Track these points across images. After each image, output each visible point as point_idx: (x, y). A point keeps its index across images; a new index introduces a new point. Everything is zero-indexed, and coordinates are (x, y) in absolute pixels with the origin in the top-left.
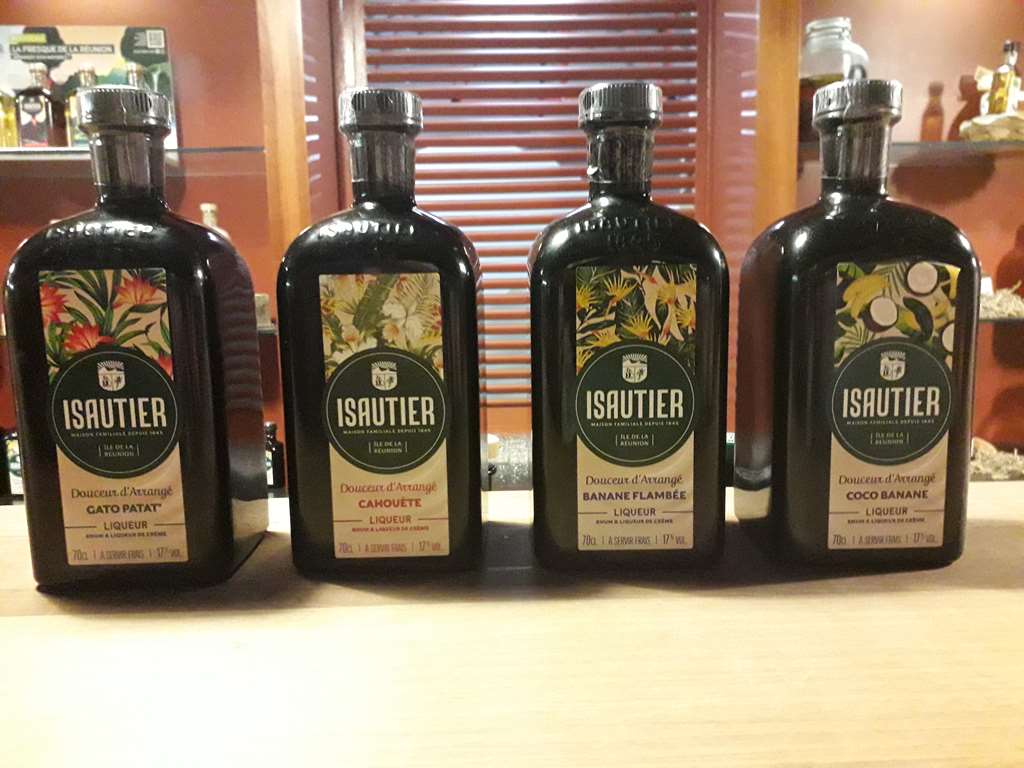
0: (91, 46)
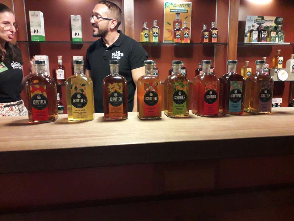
0: (269, 20)
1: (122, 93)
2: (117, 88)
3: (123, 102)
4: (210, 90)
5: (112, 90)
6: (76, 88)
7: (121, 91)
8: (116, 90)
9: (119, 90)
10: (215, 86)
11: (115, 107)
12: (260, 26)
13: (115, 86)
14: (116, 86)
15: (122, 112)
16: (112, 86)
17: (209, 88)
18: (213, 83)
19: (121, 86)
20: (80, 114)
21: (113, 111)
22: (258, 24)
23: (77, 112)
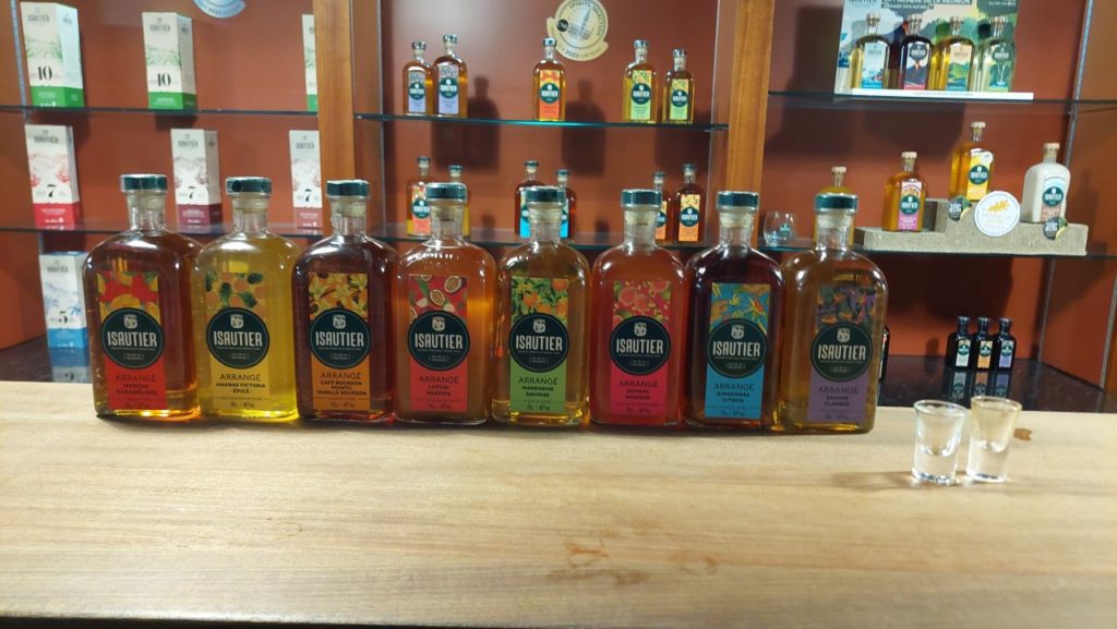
1: (363, 314)
2: (343, 294)
3: (369, 352)
4: (639, 319)
5: (324, 300)
6: (226, 288)
7: (360, 309)
8: (339, 303)
9: (353, 303)
10: (659, 301)
11: (338, 371)
12: (906, 23)
13: (338, 287)
14: (341, 285)
15: (365, 393)
16: (323, 285)
17: (634, 309)
18: (650, 291)
19: (361, 288)
20: (243, 391)
21: (328, 387)
22: (900, 12)
23: (230, 385)
